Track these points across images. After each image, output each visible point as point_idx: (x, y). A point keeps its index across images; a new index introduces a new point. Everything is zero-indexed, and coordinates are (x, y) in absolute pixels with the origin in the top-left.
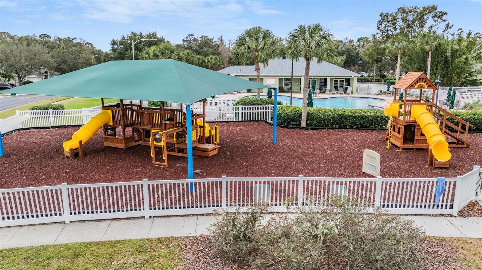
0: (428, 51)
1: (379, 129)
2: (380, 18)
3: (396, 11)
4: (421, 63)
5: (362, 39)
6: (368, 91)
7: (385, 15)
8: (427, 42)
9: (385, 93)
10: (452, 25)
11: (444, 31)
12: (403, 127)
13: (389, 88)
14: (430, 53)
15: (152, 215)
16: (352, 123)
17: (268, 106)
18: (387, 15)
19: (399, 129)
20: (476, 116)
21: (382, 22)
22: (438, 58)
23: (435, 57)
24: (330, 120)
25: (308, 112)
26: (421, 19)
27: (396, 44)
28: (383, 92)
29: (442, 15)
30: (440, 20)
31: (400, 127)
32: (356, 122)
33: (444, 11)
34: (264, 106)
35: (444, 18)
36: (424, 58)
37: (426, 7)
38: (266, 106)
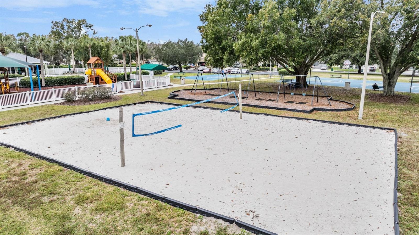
0: (89, 48)
1: (81, 84)
2: (52, 25)
3: (62, 21)
4: (86, 54)
5: (23, 34)
6: (55, 73)
7: (55, 22)
8: (87, 42)
9: (68, 72)
10: (97, 32)
11: (93, 35)
12: (95, 78)
13: (70, 69)
14: (90, 48)
15: (31, 103)
16: (69, 82)
17: (16, 78)
18: (56, 23)
19: (93, 79)
20: (118, 75)
21: (54, 27)
22: (94, 51)
23: (93, 50)
24: (58, 81)
25: (45, 79)
26: (79, 28)
27: (70, 42)
28: (66, 72)
29: (91, 26)
30: (90, 29)
31: (93, 78)
32: (70, 82)
33: (92, 24)
34: (14, 78)
35: (92, 28)
36: (87, 51)
37: (81, 20)
38: (15, 78)
